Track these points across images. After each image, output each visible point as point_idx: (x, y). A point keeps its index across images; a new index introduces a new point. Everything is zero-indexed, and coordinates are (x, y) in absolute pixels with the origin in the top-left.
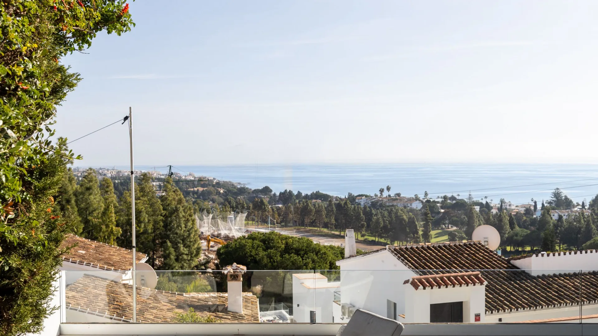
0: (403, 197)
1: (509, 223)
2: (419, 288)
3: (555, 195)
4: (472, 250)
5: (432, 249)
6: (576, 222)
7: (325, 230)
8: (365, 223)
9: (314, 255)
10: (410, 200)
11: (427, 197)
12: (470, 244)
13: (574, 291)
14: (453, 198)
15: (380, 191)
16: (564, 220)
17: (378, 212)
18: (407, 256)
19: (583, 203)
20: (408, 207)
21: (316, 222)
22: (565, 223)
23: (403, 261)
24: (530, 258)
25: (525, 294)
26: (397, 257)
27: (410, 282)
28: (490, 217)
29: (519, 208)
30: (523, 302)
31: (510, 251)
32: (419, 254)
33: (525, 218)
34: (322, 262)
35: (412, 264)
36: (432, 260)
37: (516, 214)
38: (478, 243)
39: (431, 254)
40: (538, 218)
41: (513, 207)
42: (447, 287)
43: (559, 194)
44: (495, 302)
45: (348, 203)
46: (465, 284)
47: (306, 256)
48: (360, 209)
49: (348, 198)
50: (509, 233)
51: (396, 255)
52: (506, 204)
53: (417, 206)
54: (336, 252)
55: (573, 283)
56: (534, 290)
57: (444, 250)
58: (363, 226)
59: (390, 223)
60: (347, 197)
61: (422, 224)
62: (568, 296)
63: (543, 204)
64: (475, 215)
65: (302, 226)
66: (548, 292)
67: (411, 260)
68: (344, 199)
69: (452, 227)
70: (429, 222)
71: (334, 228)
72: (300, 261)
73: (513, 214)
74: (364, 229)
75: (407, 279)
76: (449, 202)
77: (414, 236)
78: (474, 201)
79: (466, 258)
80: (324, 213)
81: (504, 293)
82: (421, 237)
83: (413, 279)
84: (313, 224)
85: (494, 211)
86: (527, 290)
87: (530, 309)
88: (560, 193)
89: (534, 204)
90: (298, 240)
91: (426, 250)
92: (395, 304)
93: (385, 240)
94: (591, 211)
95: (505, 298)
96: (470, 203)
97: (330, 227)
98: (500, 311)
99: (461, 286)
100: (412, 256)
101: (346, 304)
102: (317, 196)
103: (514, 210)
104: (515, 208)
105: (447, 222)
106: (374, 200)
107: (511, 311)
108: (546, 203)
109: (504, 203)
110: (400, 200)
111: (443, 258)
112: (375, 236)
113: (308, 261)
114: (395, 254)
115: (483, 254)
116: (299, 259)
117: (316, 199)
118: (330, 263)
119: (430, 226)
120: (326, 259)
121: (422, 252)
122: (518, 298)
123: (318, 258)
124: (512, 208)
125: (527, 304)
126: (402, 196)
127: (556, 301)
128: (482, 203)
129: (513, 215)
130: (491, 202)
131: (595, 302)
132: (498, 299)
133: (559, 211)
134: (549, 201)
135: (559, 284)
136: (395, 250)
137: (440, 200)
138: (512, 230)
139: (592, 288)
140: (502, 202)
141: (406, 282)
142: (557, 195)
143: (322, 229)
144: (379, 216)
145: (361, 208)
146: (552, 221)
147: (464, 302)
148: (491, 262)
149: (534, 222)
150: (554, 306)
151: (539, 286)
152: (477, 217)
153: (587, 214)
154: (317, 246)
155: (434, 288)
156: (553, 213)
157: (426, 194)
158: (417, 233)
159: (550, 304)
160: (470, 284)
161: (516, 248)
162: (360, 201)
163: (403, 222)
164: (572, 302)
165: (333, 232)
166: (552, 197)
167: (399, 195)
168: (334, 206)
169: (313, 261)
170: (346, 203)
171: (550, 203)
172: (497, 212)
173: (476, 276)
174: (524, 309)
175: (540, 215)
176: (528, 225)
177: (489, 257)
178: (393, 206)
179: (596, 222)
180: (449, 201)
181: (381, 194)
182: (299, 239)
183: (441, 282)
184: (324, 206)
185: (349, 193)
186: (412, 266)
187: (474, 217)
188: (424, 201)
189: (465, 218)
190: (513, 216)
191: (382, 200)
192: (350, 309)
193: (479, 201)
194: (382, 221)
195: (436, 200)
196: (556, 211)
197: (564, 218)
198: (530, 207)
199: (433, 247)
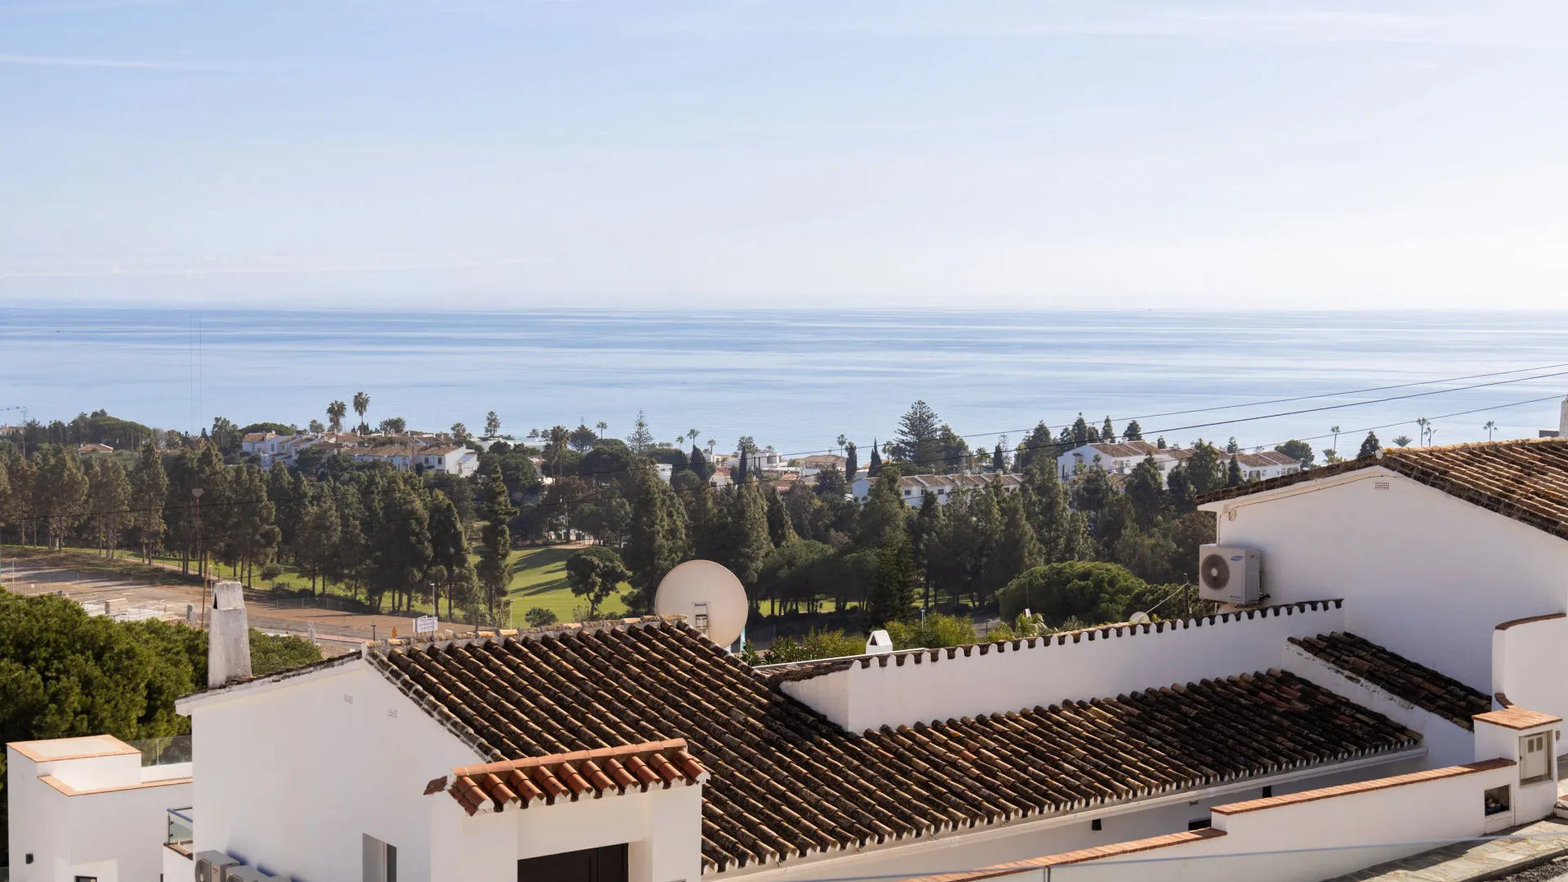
0: (413, 433)
1: (769, 521)
2: (481, 806)
3: (912, 425)
4: (654, 648)
5: (520, 650)
6: (976, 515)
7: (129, 558)
8: (277, 529)
9: (87, 661)
10: (439, 443)
11: (496, 434)
12: (648, 629)
13: (977, 779)
14: (583, 436)
15: (330, 411)
16: (940, 509)
17: (322, 488)
18: (435, 680)
19: (998, 451)
20: (431, 467)
21: (94, 528)
22: (943, 520)
23: (422, 696)
24: (843, 672)
25: (826, 796)
26: (400, 685)
27: (448, 787)
28: (705, 500)
29: (799, 469)
30: (820, 825)
31: (769, 617)
32: (477, 671)
33: (817, 503)
34: (118, 686)
35: (453, 708)
36: (523, 690)
37: (792, 489)
38: (676, 622)
39: (516, 668)
40: (860, 501)
41: (780, 466)
42: (575, 798)
43: (926, 421)
44: (732, 831)
45: (214, 458)
46: (635, 784)
47: (56, 664)
48: (257, 480)
49: (214, 436)
50: (767, 554)
51: (397, 676)
52: (757, 455)
53: (459, 464)
54: (170, 646)
55: (976, 752)
56: (854, 783)
57: (562, 654)
58: (269, 537)
59: (367, 526)
60: (209, 434)
61: (479, 530)
62: (960, 795)
63: (875, 456)
64: (658, 498)
65: (38, 544)
66: (900, 785)
67: (448, 692)
68: (198, 441)
69: (579, 537)
70: (502, 522)
71: (160, 547)
72: (35, 687)
73: (780, 488)
74: (272, 551)
75: (439, 776)
76: (570, 452)
77: (450, 571)
78: (653, 445)
79: (637, 679)
80: (125, 490)
81: (762, 799)
82: (475, 578)
83: (460, 778)
84: (81, 534)
85: (720, 479)
86: (832, 783)
87: (843, 847)
88: (929, 418)
89: (845, 455)
90: (26, 605)
91: (500, 656)
92: (391, 851)
93: (349, 588)
94: (1022, 477)
95: (763, 814)
96: (641, 453)
97: (147, 546)
98: (748, 862)
99: (622, 791)
100: (454, 678)
101: (214, 852)
102: (97, 428)
103: (785, 477)
104: (786, 469)
105: (564, 519)
106: (307, 445)
107: (783, 858)
108: (884, 451)
109: (753, 453)
110: (401, 444)
111: (558, 681)
112: (312, 575)
113: (66, 685)
114: (393, 672)
115: (692, 661)
116: (32, 676)
117: (95, 439)
118: (148, 686)
119: (507, 537)
120: (135, 674)
121: (487, 662)
122: (804, 812)
123: (104, 672)
124: (779, 469)
125: (832, 832)
126: (407, 428)
127: (924, 814)
128: (679, 453)
129: (782, 493)
130: (709, 447)
131: (1041, 812)
132: (739, 818)
133: (924, 479)
134: (895, 443)
135: (932, 757)
136: (393, 657)
137: (539, 443)
138: (777, 545)
139: (1033, 764)
140: (746, 447)
141: (436, 786)
142: (919, 423)
143: (117, 554)
144: (329, 503)
145: (261, 476)
146: (902, 514)
147: (633, 843)
148: (716, 688)
149: (843, 516)
150: (919, 834)
151: (872, 766)
152: (664, 501)
153: (1012, 487)
154: (100, 627)
155: (531, 803)
156: (907, 484)
157: (493, 423)
158: (462, 562)
159: (904, 829)
160: (651, 785)
161: (788, 607)
162: (259, 450)
163: (413, 522)
164: (974, 817)
165: (157, 564)
166: (903, 433)
167: (396, 425)
168: (161, 470)
169: (87, 684)
170: (206, 458)
171: (896, 451)
172: (728, 485)
173: (674, 755)
174: (823, 850)
175: (865, 493)
176: (827, 528)
177: (711, 672)
178: (374, 465)
179: (1037, 514)
180: (570, 447)
181: (336, 423)
182: (31, 601)
183: (554, 780)
184: (125, 468)
185: (217, 419)
186: (453, 716)
187: (655, 505)
188: (486, 446)
189: (622, 506)
190: (780, 498)
191: (338, 445)
192: (230, 872)
193: (668, 445)
194: (339, 521)
195: (529, 444)
196: (916, 477)
197: (942, 500)
198: (834, 466)
199: (525, 643)
